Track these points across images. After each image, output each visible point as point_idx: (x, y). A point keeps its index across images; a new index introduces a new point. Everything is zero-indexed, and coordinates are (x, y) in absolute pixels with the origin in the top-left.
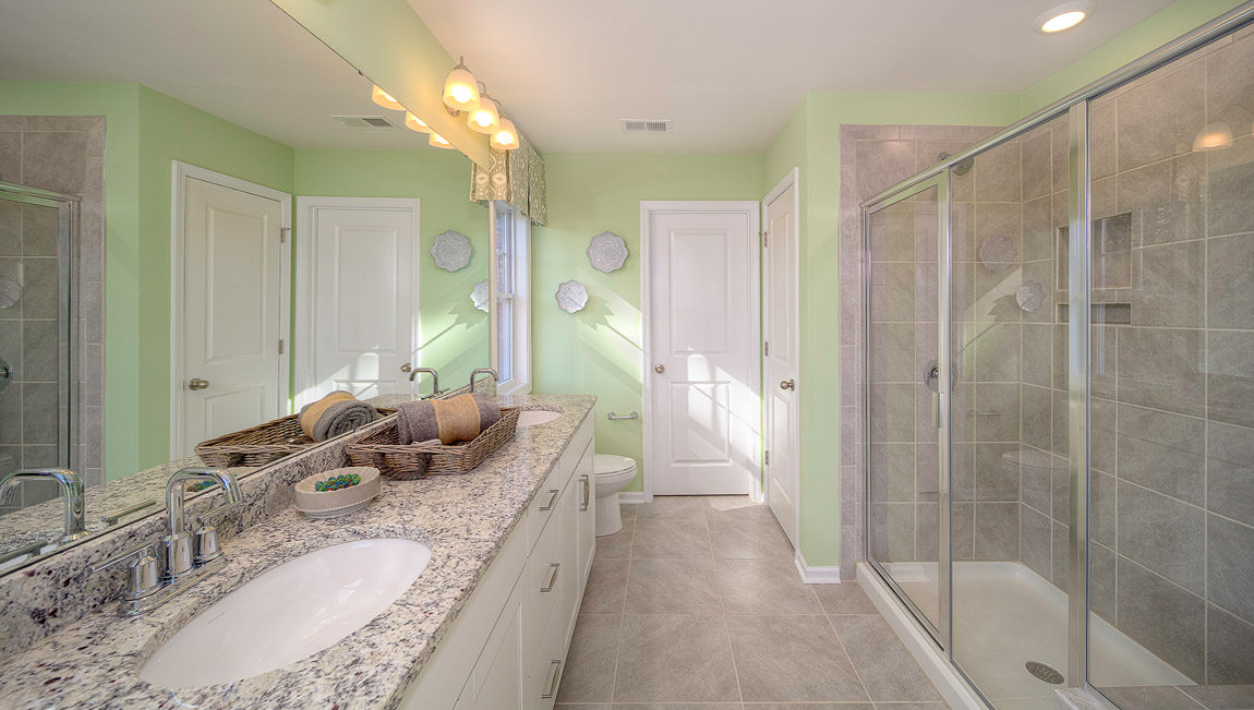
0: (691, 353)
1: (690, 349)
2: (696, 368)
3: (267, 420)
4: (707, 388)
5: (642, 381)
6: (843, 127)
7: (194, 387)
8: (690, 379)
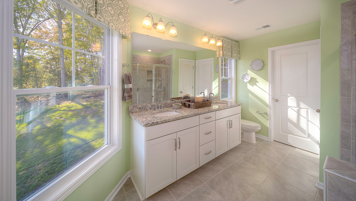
0: (289, 96)
1: (289, 95)
2: (291, 101)
3: (179, 97)
4: (296, 109)
5: (268, 103)
6: (342, 4)
7: (181, 92)
8: (289, 105)
